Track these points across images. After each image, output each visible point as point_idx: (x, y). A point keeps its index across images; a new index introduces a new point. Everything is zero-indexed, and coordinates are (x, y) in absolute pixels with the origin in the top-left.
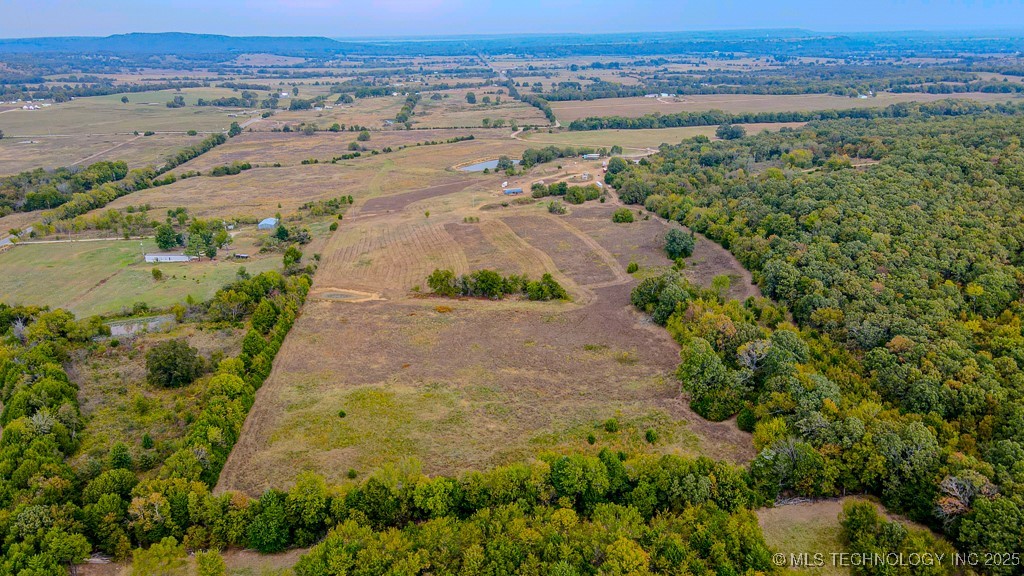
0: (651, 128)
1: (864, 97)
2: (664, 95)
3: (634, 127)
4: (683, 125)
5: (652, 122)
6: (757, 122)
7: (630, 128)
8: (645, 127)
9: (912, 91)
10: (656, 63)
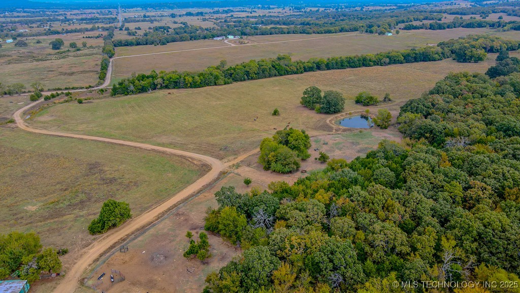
0: (216, 84)
1: (390, 34)
2: (231, 37)
3: (194, 85)
4: (252, 79)
5: (216, 78)
6: (329, 69)
7: (191, 87)
8: (208, 85)
9: (416, 28)
10: (227, 12)
